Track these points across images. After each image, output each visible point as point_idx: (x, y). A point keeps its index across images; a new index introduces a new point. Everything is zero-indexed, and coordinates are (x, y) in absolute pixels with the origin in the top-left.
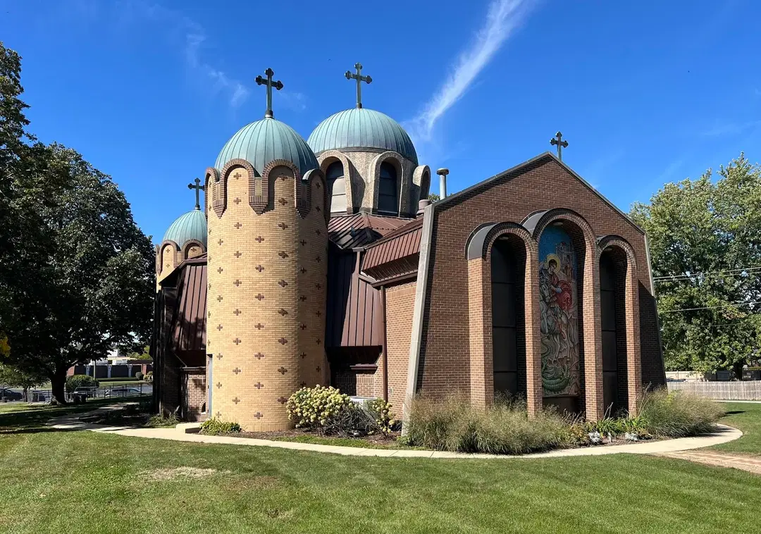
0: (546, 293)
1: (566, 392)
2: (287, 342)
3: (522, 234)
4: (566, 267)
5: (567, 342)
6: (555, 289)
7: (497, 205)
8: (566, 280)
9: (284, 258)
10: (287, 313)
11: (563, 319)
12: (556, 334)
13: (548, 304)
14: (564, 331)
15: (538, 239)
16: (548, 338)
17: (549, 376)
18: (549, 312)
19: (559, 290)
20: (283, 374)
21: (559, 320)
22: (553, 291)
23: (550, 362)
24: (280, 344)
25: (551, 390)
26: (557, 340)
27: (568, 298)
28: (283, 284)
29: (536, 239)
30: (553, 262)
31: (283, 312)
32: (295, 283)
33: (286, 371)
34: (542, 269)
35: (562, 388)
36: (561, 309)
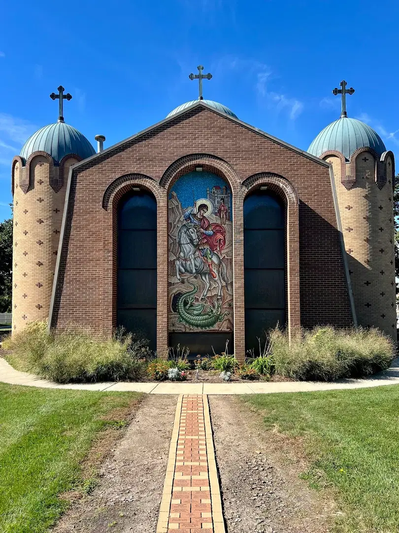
0: (194, 236)
1: (215, 327)
2: (42, 286)
3: (148, 183)
4: (220, 211)
5: (219, 281)
6: (204, 231)
7: (139, 159)
8: (219, 222)
9: (40, 223)
10: (42, 264)
11: (215, 259)
12: (205, 274)
13: (195, 246)
14: (215, 271)
15: (167, 187)
16: (196, 277)
17: (195, 312)
18: (197, 253)
19: (210, 232)
20: (39, 309)
21: (209, 261)
22: (203, 233)
23: (197, 300)
24: (37, 287)
25: (197, 326)
26: (206, 279)
27: (220, 240)
28: (40, 243)
29: (164, 187)
30: (203, 207)
31: (40, 264)
32: (49, 242)
33: (42, 307)
34: (191, 214)
35: (212, 324)
36: (212, 249)
